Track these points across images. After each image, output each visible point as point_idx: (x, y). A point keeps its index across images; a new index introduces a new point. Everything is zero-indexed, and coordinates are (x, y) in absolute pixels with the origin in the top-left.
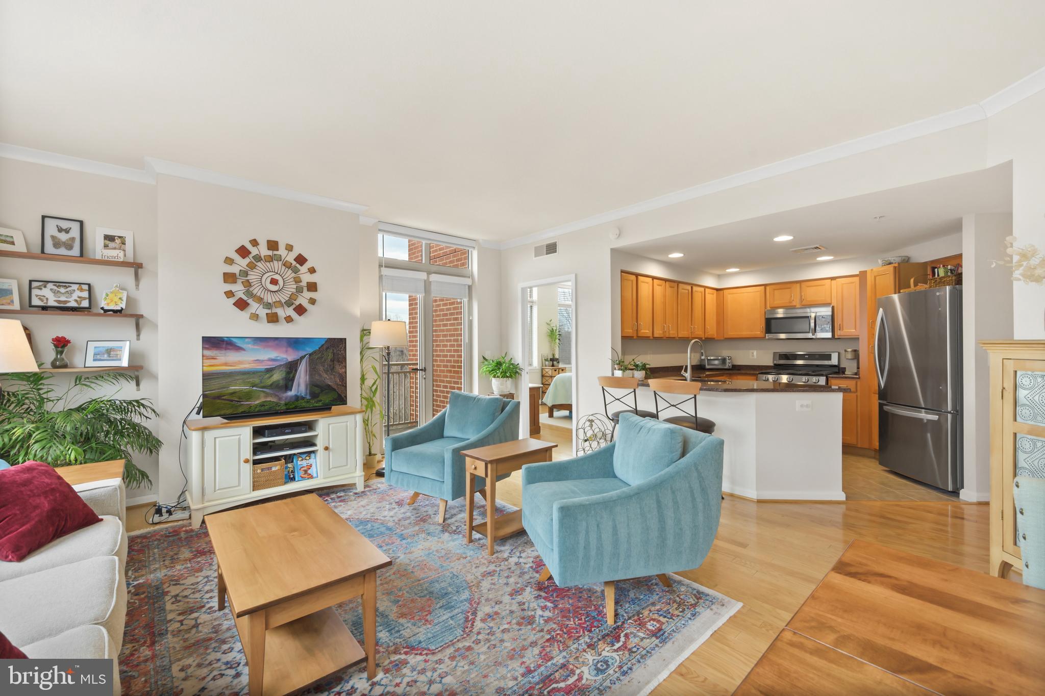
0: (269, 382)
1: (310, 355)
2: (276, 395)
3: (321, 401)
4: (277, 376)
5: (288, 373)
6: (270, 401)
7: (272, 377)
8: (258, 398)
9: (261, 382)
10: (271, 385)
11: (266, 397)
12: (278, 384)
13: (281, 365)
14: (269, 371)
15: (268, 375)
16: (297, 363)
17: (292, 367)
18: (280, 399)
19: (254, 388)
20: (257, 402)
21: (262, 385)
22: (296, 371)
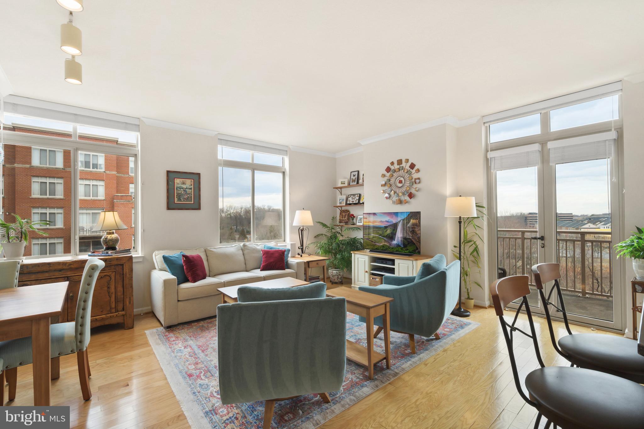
0: (386, 234)
1: (403, 220)
2: (388, 242)
3: (408, 250)
4: (389, 231)
5: (394, 230)
6: (386, 245)
7: (387, 232)
8: (382, 242)
9: (383, 234)
10: (387, 235)
11: (385, 242)
12: (389, 236)
13: (390, 225)
14: (386, 227)
15: (385, 230)
16: (397, 225)
17: (395, 226)
18: (390, 244)
19: (380, 236)
20: (381, 245)
21: (383, 235)
22: (397, 229)
